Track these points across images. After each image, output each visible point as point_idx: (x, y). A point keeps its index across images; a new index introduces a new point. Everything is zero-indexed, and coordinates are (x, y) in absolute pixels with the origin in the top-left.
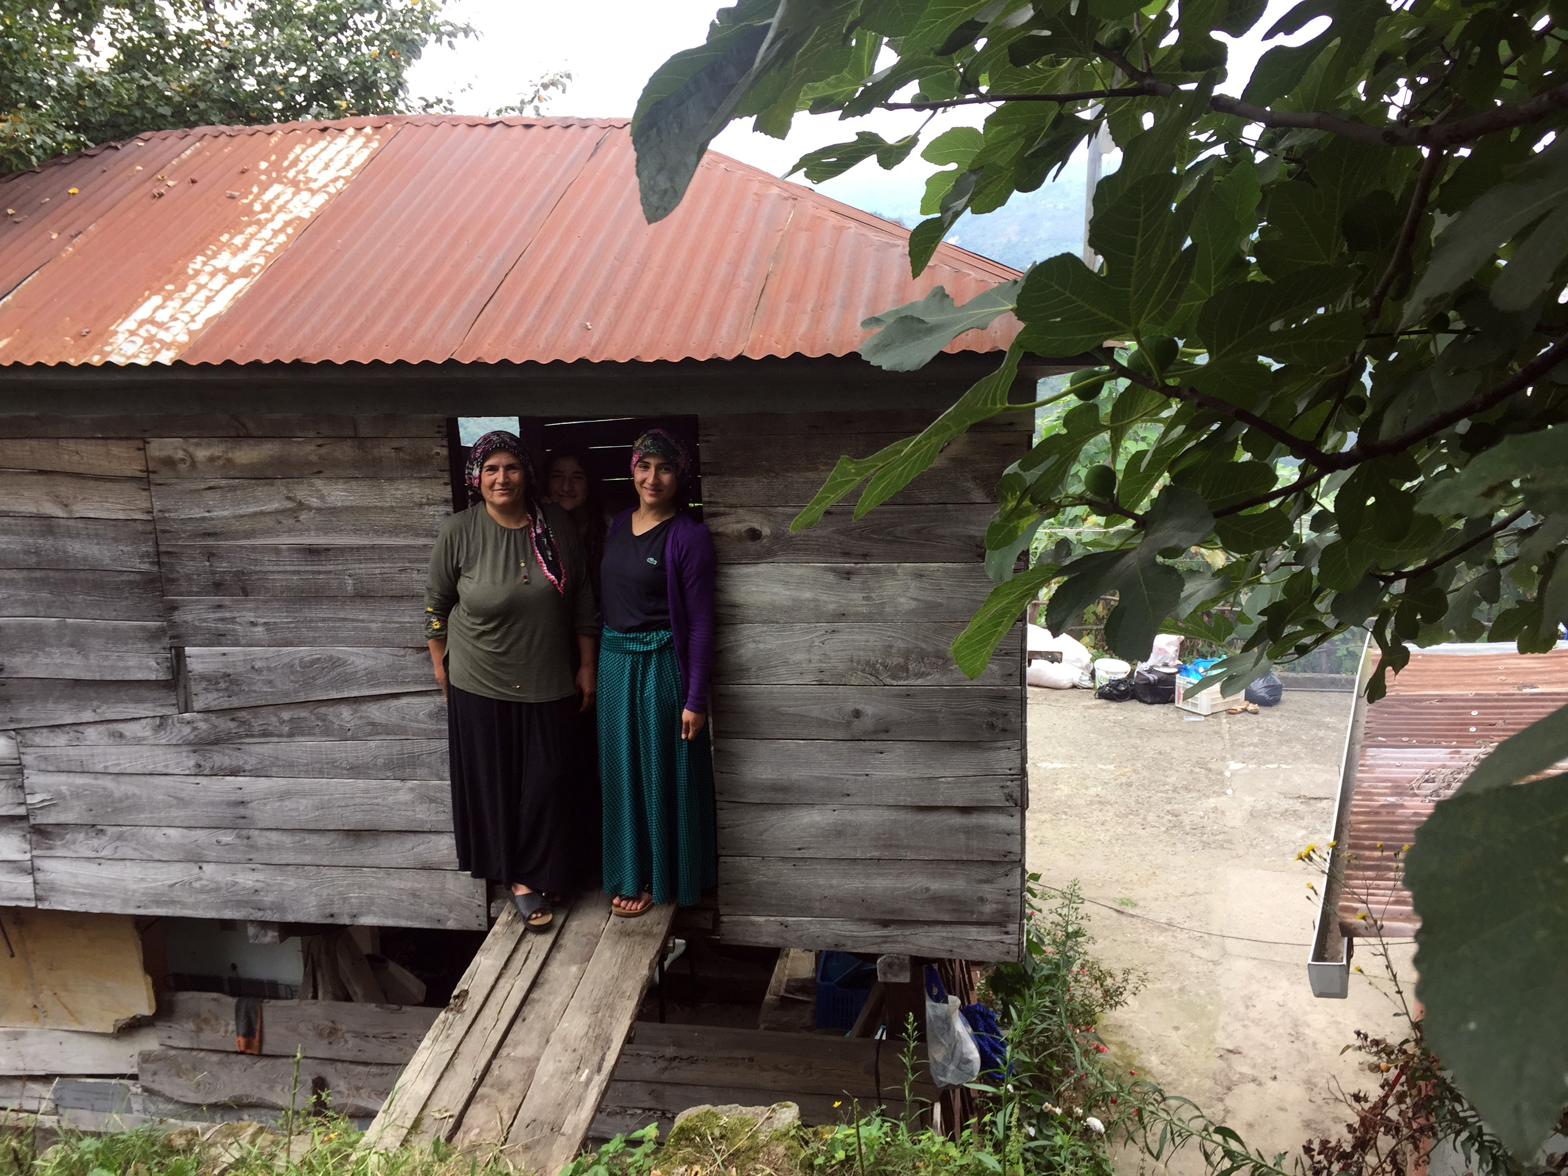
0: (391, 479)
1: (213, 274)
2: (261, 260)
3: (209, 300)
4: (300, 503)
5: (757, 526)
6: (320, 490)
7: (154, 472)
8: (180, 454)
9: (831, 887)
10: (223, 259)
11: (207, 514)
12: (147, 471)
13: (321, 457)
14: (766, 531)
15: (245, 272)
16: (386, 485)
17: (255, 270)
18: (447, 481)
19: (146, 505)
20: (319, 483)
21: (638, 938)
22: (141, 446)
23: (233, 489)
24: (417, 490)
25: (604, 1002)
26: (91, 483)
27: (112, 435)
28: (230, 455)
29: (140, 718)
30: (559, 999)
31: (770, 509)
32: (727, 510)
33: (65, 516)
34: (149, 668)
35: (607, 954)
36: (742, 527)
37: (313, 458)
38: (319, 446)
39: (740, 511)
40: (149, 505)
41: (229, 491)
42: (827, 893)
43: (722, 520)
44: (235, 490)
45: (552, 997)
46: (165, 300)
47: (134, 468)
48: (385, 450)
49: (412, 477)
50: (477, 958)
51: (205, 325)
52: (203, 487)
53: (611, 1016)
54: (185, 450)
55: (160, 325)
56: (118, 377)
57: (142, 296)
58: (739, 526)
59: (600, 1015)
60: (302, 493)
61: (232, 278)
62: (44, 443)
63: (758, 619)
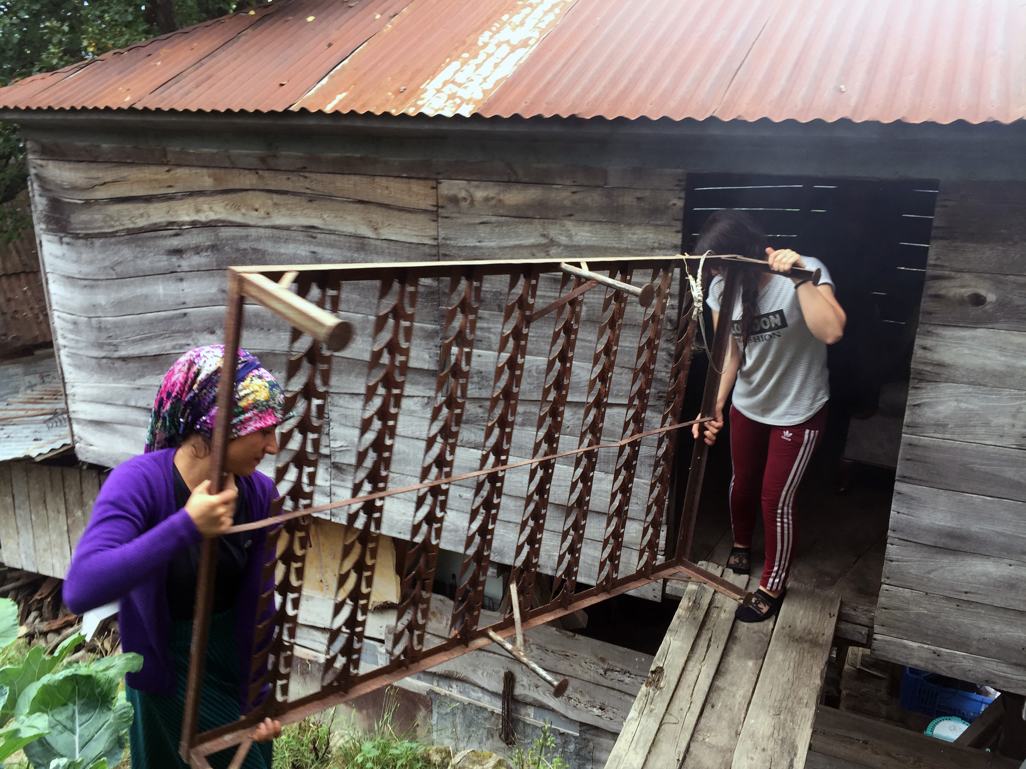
0: (630, 225)
1: (498, 45)
2: (536, 34)
3: (496, 66)
4: (552, 241)
5: (983, 292)
6: (569, 231)
7: (442, 207)
8: (463, 194)
9: (993, 631)
10: (506, 34)
11: (478, 244)
12: (437, 206)
13: (574, 203)
14: (991, 297)
15: (525, 44)
16: (625, 230)
17: (531, 42)
18: (678, 229)
19: (434, 233)
20: (569, 224)
21: (806, 646)
22: (435, 186)
23: (500, 224)
24: (651, 235)
25: (784, 704)
26: (396, 213)
27: (414, 175)
28: (501, 197)
29: (413, 396)
30: (741, 692)
31: (1001, 277)
32: (953, 274)
33: (374, 237)
34: (424, 360)
35: (780, 657)
36: (966, 292)
37: (567, 203)
38: (574, 193)
39: (967, 276)
40: (436, 233)
41: (496, 226)
42: (988, 635)
43: (945, 283)
44: (502, 226)
45: (734, 688)
46: (463, 65)
47: (427, 203)
48: (628, 199)
49: (648, 224)
50: (667, 638)
51: (495, 85)
52: (478, 221)
53: (792, 721)
54: (467, 191)
55: (460, 85)
56: (426, 127)
57: (444, 62)
58: (963, 290)
59: (782, 717)
60: (554, 232)
61: (513, 49)
62: (364, 179)
63: (965, 380)
